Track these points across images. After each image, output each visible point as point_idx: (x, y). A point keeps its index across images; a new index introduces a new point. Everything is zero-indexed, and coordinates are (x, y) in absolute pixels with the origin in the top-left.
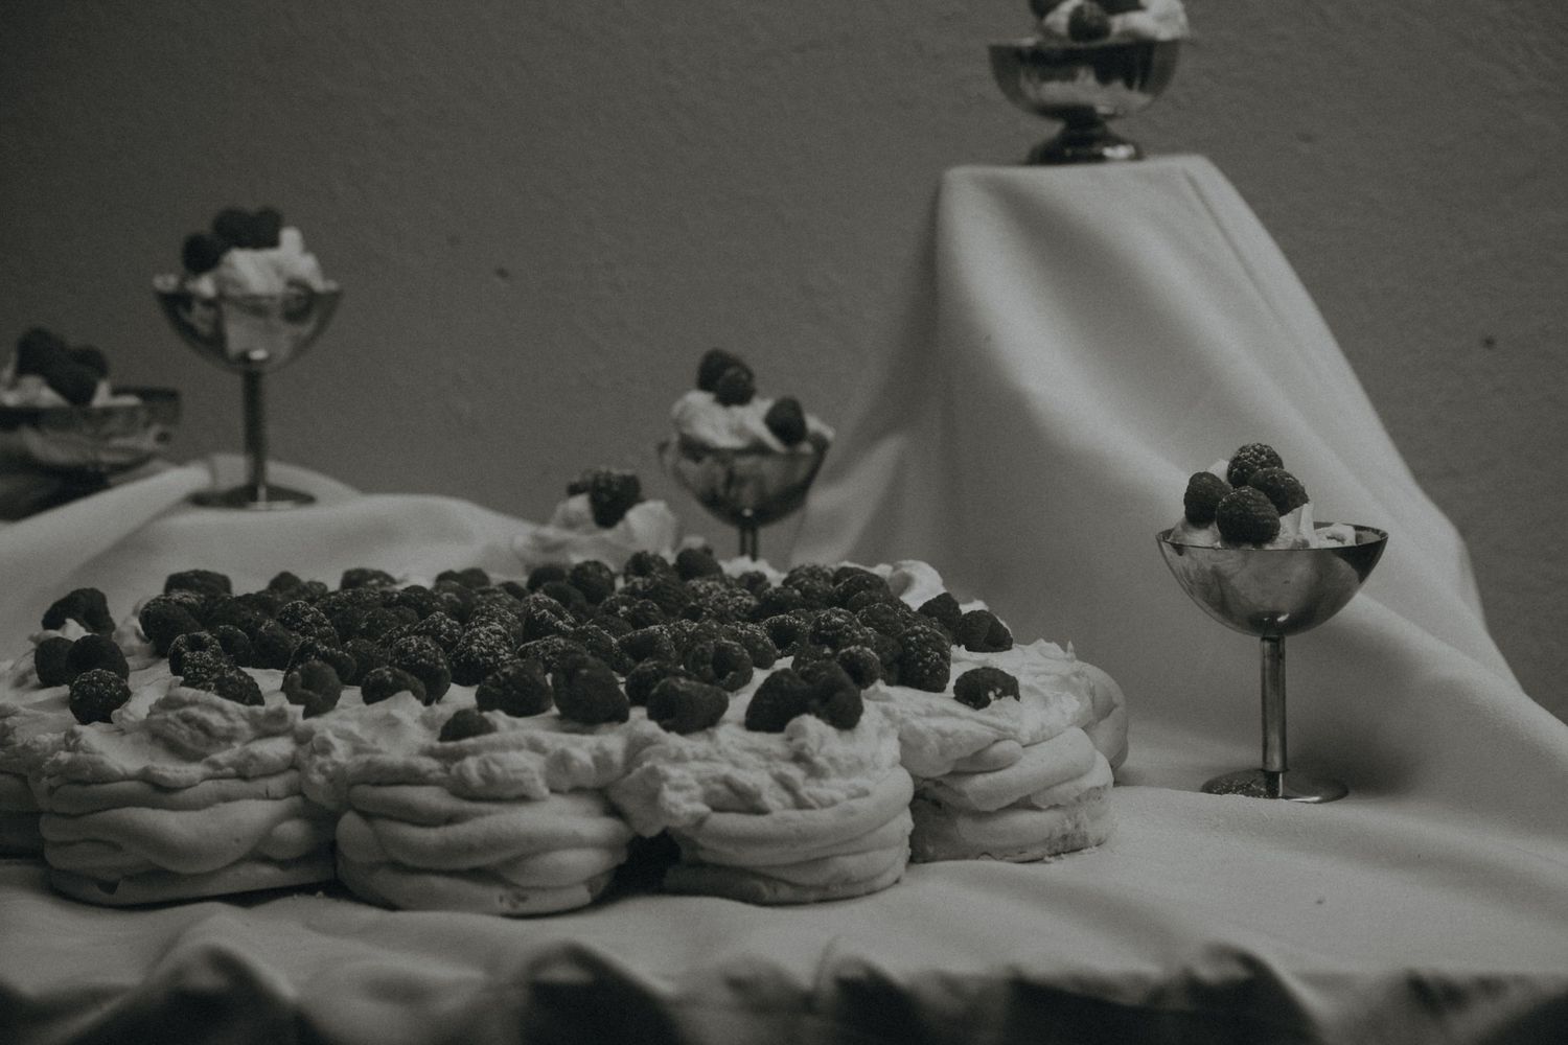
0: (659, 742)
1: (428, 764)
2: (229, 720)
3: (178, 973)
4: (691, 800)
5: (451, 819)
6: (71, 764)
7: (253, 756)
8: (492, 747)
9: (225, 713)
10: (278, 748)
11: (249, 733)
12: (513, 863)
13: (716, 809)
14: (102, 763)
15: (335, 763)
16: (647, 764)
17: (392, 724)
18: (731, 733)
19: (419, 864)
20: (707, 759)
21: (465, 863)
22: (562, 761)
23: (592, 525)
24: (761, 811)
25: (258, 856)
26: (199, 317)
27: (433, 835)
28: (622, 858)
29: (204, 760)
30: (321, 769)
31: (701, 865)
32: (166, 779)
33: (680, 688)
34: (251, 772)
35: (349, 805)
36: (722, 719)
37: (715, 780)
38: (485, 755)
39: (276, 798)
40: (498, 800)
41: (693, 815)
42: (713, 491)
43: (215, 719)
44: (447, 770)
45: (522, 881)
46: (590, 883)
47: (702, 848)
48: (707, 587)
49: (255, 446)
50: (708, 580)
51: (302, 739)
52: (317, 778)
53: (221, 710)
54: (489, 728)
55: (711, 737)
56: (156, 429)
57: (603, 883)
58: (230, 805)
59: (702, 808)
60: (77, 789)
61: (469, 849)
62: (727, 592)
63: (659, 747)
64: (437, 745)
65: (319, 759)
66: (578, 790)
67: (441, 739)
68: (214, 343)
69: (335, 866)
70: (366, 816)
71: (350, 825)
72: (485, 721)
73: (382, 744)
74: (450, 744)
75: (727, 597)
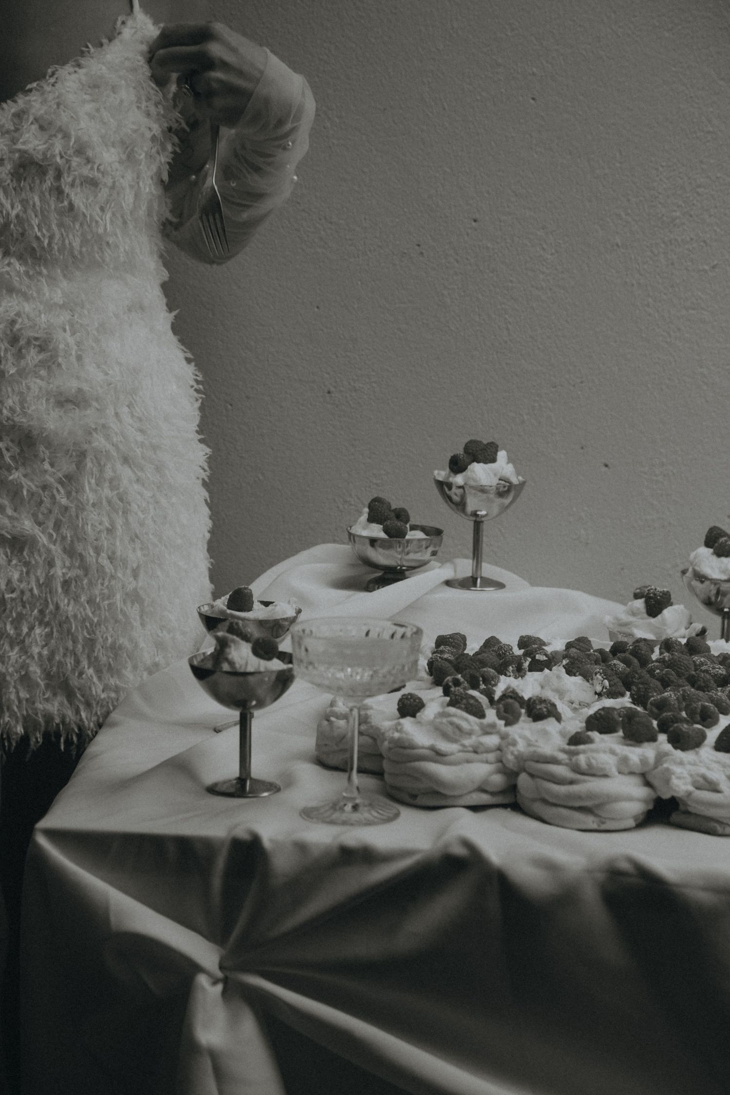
0: (672, 755)
1: (562, 756)
2: (471, 725)
3: (446, 846)
4: (685, 784)
5: (572, 782)
6: (399, 739)
7: (481, 744)
8: (593, 751)
9: (469, 721)
10: (492, 740)
11: (480, 732)
12: (600, 806)
13: (697, 788)
14: (413, 740)
15: (518, 751)
16: (665, 765)
17: (545, 733)
18: (707, 752)
19: (558, 802)
20: (694, 764)
21: (577, 804)
22: (625, 760)
23: (645, 615)
24: (718, 791)
25: (482, 790)
26: (455, 494)
27: (562, 789)
28: (651, 807)
29: (459, 743)
30: (512, 753)
31: (688, 813)
32: (441, 750)
33: (684, 729)
34: (479, 751)
35: (525, 770)
36: (703, 744)
37: (698, 775)
38: (589, 754)
39: (491, 763)
40: (593, 775)
41: (687, 791)
42: (709, 598)
43: (464, 725)
44: (571, 760)
45: (603, 815)
46: (635, 818)
47: (689, 806)
48: (701, 661)
49: (477, 553)
50: (701, 657)
51: (504, 737)
52: (510, 757)
53: (466, 720)
54: (590, 741)
55: (697, 753)
56: (430, 549)
57: (641, 817)
58: (470, 765)
59: (691, 788)
60: (402, 751)
61: (579, 797)
62: (712, 666)
63: (671, 757)
64: (567, 747)
65: (511, 748)
66: (632, 773)
67: (569, 744)
68: (460, 506)
69: (516, 796)
70: (532, 776)
71: (523, 780)
72: (589, 737)
73: (541, 743)
74: (573, 748)
75: (711, 669)
